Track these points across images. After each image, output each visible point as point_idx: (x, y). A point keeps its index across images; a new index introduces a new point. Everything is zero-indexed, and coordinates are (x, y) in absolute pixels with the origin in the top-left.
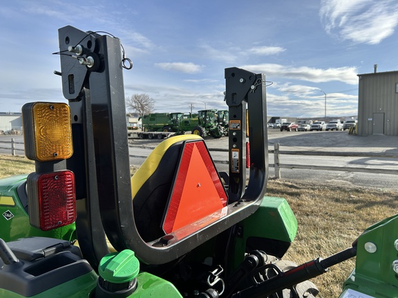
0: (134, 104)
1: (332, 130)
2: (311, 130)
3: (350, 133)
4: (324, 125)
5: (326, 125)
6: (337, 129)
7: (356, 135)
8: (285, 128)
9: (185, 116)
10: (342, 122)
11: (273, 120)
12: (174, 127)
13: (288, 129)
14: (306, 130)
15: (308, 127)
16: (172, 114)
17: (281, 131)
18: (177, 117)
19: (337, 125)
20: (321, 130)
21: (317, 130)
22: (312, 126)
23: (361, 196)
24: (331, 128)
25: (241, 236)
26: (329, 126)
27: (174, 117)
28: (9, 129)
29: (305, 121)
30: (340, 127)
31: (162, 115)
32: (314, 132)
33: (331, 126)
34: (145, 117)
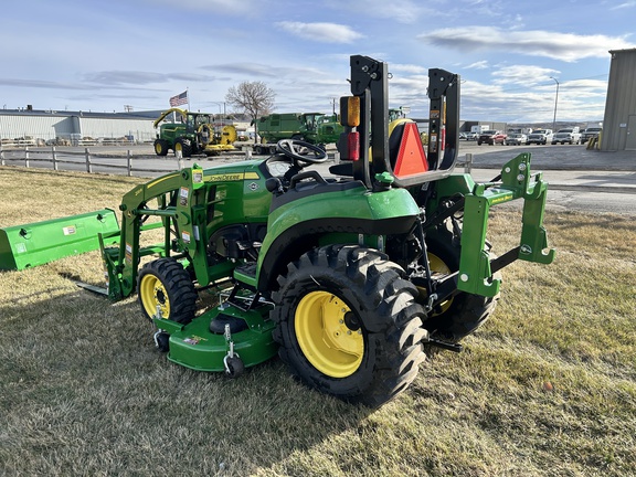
0: (242, 100)
1: (562, 143)
2: (528, 143)
3: (589, 148)
4: (550, 136)
5: (552, 134)
6: (570, 142)
7: (598, 150)
8: (485, 139)
9: (326, 118)
10: (581, 131)
11: (468, 126)
12: (309, 136)
13: (490, 142)
14: (519, 143)
15: (524, 138)
16: (305, 115)
17: (479, 144)
18: (314, 121)
19: (572, 134)
20: (544, 143)
21: (538, 143)
22: (530, 137)
23: (571, 218)
24: (561, 140)
25: (436, 198)
26: (558, 137)
27: (309, 121)
28: (53, 137)
29: (520, 129)
30: (576, 139)
31: (290, 118)
32: (532, 146)
33: (561, 137)
34: (263, 119)
